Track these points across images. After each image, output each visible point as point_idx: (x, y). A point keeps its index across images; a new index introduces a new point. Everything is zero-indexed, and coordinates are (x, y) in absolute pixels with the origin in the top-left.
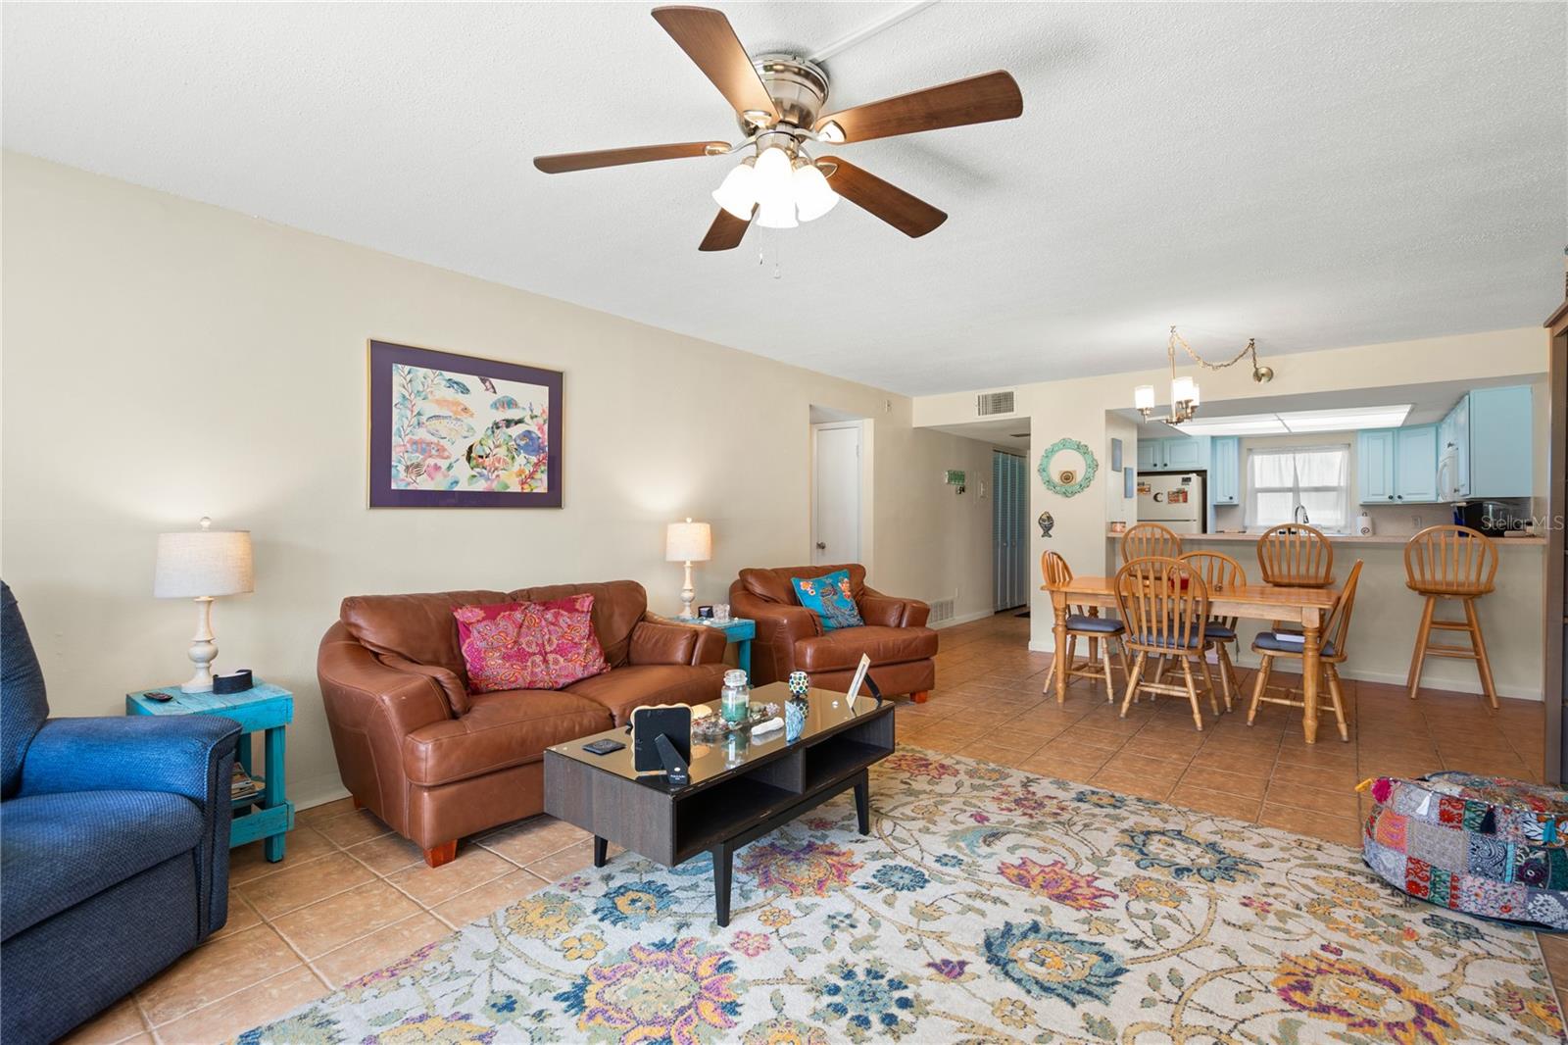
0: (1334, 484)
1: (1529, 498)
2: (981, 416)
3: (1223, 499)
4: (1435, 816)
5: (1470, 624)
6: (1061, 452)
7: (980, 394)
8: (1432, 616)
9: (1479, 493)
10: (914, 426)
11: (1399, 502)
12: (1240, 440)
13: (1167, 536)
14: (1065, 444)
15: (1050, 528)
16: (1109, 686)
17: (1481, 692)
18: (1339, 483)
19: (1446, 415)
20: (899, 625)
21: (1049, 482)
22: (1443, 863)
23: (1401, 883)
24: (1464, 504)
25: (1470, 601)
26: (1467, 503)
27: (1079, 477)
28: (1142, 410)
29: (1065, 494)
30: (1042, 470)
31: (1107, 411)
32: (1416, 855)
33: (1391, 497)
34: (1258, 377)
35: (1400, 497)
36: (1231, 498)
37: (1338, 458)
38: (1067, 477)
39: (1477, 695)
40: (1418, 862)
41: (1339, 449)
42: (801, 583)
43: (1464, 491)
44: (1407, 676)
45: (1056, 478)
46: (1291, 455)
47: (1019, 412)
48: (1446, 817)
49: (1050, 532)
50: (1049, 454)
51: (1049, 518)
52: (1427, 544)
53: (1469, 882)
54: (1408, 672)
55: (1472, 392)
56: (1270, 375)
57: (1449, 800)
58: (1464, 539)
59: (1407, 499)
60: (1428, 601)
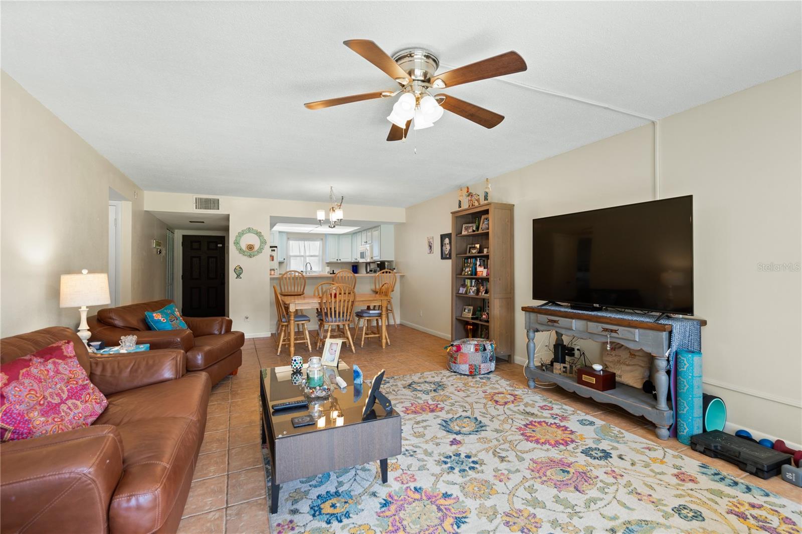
0: (317, 254)
1: (392, 261)
2: (203, 210)
3: (281, 259)
4: (474, 351)
6: (246, 234)
7: (197, 197)
10: (145, 209)
11: (339, 261)
12: (288, 233)
14: (250, 230)
15: (241, 274)
16: (309, 344)
18: (319, 254)
20: (220, 333)
21: (241, 251)
22: (477, 363)
23: (467, 373)
27: (256, 248)
28: (320, 221)
29: (250, 256)
30: (237, 243)
32: (471, 363)
33: (337, 260)
36: (284, 259)
37: (318, 244)
38: (251, 247)
40: (471, 365)
41: (318, 241)
42: (154, 315)
43: (377, 258)
45: (244, 247)
46: (303, 242)
47: (222, 211)
48: (476, 350)
49: (241, 276)
50: (241, 234)
51: (240, 268)
53: (482, 366)
55: (381, 225)
57: (476, 345)
59: (343, 260)
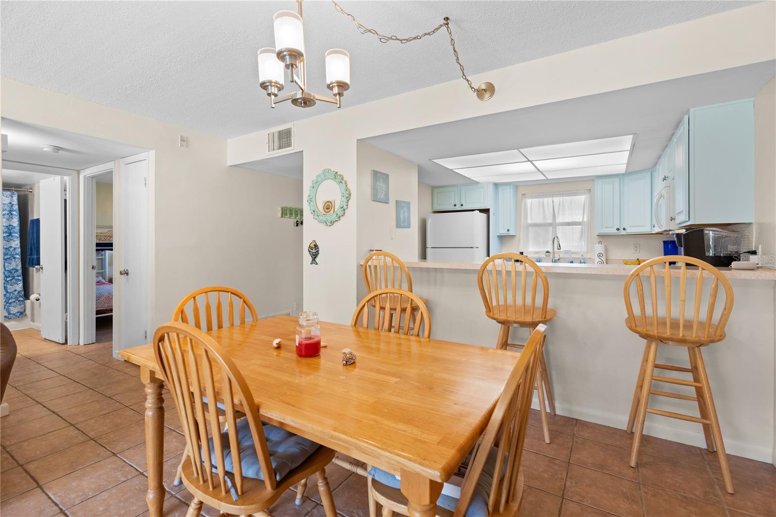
0: (580, 219)
1: (747, 224)
2: (276, 151)
3: (503, 232)
5: (694, 370)
6: (324, 182)
7: (269, 132)
8: (655, 359)
9: (697, 220)
10: (229, 164)
11: (623, 233)
12: (517, 187)
13: (396, 265)
14: (327, 174)
17: (703, 445)
18: (583, 219)
19: (659, 157)
21: (316, 212)
24: (683, 231)
25: (696, 349)
26: (687, 230)
27: (336, 207)
29: (327, 223)
30: (311, 200)
31: (359, 141)
33: (618, 229)
34: (480, 93)
35: (624, 229)
36: (508, 230)
37: (582, 200)
38: (328, 207)
39: (700, 449)
41: (582, 195)
43: (682, 218)
44: (628, 418)
45: (320, 208)
47: (295, 147)
49: (317, 260)
50: (316, 185)
51: (316, 246)
52: (649, 277)
54: (628, 415)
55: (692, 110)
56: (490, 89)
58: (691, 272)
60: (648, 347)
